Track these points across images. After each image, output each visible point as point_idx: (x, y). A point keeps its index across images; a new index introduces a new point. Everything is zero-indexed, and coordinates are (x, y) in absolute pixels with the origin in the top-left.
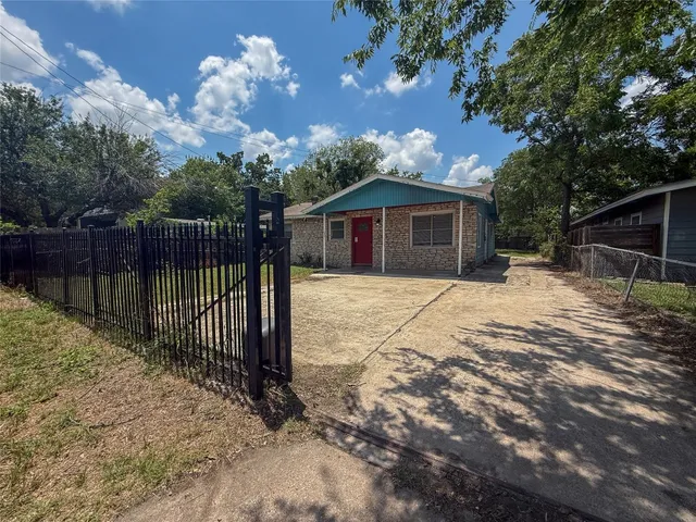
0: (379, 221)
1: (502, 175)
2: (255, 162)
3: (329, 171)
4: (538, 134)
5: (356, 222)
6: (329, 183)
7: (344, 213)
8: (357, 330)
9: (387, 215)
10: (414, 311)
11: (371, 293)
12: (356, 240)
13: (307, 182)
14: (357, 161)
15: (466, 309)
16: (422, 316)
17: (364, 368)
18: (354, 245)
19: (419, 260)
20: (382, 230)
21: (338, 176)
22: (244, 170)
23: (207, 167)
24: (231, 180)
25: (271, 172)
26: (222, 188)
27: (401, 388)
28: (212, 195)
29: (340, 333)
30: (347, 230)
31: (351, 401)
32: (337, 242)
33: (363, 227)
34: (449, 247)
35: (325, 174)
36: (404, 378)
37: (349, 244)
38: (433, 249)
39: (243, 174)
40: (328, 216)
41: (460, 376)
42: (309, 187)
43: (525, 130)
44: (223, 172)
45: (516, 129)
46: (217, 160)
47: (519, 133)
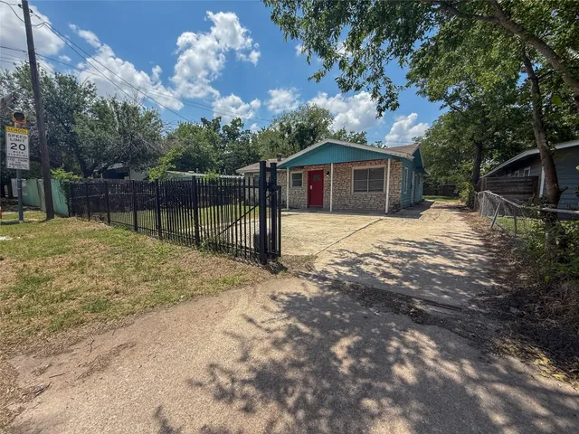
0: (328, 173)
1: (433, 133)
2: (230, 125)
3: (289, 132)
4: (457, 104)
5: (311, 174)
6: (289, 143)
7: (302, 167)
8: (312, 241)
9: (335, 169)
10: (349, 233)
11: (321, 224)
12: (311, 187)
13: (272, 142)
14: (312, 124)
15: (383, 232)
16: (354, 236)
17: (317, 257)
18: (309, 191)
19: (358, 202)
20: (330, 180)
21: (297, 136)
22: (221, 132)
23: (195, 130)
24: (212, 140)
25: (243, 133)
26: (207, 147)
27: (337, 264)
28: (199, 152)
29: (303, 243)
30: (305, 180)
31: (310, 268)
32: (297, 189)
33: (316, 178)
34: (380, 193)
35: (286, 135)
36: (338, 260)
37: (306, 190)
38: (369, 194)
39: (221, 135)
40: (290, 169)
41: (369, 260)
42: (274, 145)
43: (447, 100)
44: (207, 134)
45: (440, 99)
46: (201, 125)
47: (442, 102)
